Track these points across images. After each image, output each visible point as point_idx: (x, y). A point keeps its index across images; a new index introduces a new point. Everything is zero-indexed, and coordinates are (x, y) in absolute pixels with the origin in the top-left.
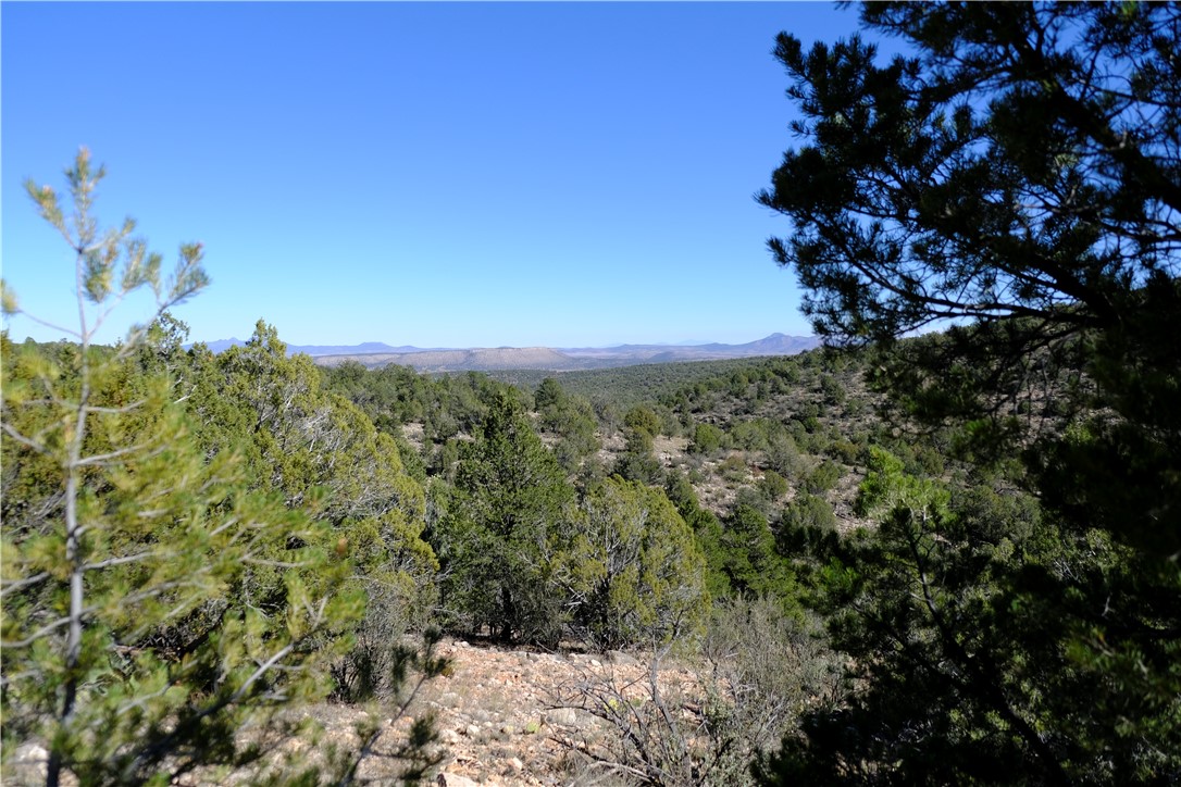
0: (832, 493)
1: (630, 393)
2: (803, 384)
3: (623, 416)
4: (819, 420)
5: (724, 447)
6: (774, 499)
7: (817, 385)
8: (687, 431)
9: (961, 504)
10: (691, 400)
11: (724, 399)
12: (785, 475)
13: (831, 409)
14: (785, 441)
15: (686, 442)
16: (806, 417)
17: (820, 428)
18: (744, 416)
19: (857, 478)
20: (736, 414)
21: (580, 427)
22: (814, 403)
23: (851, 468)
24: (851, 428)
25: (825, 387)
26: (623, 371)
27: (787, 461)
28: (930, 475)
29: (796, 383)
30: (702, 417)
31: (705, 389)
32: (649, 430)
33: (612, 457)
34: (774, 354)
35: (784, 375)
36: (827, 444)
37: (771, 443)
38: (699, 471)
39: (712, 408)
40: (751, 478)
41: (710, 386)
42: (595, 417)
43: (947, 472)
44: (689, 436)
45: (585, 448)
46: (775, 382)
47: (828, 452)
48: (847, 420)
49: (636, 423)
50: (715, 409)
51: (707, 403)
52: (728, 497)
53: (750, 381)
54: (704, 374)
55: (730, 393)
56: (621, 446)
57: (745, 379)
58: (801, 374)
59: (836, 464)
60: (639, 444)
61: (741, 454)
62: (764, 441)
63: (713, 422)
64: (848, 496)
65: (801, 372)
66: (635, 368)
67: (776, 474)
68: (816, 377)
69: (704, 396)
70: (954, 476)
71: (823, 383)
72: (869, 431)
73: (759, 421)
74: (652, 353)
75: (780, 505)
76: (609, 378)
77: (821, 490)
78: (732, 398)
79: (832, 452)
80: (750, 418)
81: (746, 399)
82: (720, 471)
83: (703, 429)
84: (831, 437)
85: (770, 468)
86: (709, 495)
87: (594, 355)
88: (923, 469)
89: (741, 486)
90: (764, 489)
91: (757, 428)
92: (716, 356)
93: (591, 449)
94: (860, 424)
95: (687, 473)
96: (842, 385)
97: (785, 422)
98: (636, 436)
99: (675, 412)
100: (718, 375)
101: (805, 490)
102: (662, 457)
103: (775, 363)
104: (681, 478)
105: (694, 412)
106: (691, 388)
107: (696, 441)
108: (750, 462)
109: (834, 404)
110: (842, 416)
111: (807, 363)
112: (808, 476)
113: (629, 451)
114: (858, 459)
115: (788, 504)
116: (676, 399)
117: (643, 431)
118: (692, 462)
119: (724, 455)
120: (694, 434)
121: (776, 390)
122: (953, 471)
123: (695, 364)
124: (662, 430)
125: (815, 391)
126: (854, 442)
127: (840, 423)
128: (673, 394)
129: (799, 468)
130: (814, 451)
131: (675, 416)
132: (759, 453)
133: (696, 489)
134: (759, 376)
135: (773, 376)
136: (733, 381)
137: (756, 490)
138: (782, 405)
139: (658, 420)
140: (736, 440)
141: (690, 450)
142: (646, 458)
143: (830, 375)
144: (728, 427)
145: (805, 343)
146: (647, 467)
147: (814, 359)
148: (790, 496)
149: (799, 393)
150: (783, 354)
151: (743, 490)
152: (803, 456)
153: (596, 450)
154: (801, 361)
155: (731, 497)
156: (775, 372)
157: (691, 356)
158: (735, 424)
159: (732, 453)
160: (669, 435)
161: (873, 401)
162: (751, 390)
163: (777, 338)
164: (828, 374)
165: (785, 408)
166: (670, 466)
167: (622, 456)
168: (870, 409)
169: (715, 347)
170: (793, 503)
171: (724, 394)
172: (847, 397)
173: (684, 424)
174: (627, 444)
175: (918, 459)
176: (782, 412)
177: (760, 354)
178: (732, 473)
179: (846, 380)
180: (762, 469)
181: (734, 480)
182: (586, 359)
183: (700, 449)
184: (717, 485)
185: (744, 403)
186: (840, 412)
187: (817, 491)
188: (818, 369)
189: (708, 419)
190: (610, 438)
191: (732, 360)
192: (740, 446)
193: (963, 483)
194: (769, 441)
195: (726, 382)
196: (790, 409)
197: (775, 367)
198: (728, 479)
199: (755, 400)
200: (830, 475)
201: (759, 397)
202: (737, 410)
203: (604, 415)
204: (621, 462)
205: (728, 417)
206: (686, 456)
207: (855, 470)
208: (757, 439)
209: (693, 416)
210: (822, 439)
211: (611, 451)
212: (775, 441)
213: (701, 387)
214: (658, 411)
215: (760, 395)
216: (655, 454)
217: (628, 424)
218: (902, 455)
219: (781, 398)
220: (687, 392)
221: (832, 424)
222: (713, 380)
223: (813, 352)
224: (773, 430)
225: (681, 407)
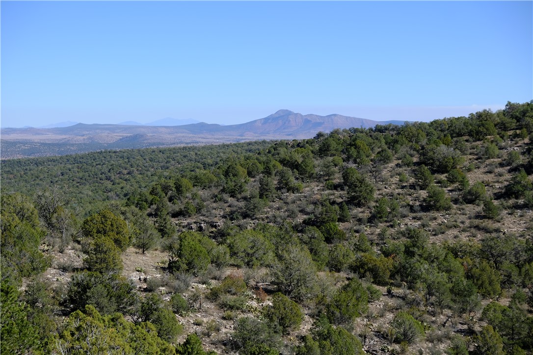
0: (359, 322)
1: (87, 190)
2: (318, 178)
3: (80, 221)
4: (341, 226)
5: (218, 263)
6: (285, 333)
7: (337, 179)
8: (166, 241)
9: (524, 334)
10: (171, 200)
11: (215, 198)
12: (298, 299)
13: (356, 211)
14: (298, 254)
15: (166, 257)
16: (323, 222)
17: (342, 236)
18: (242, 221)
19: (392, 302)
20: (232, 219)
21: (20, 237)
22: (333, 203)
23: (383, 289)
24: (381, 236)
25: (347, 182)
26: (79, 161)
27: (302, 280)
28: (484, 296)
29: (311, 176)
30: (185, 222)
31: (190, 185)
32: (117, 242)
33: (66, 278)
34: (279, 137)
35: (294, 166)
36: (353, 258)
37: (280, 258)
38: (185, 296)
39: (199, 210)
40: (254, 304)
41: (197, 181)
42: (41, 223)
43: (505, 292)
44: (170, 248)
45: (28, 266)
46: (282, 175)
47: (353, 269)
48: (376, 226)
49: (98, 232)
50: (204, 211)
51: (193, 205)
52: (224, 330)
53: (250, 174)
54: (187, 164)
55: (223, 191)
56: (79, 263)
57: (242, 171)
58: (317, 165)
59: (365, 284)
60: (103, 260)
61: (240, 273)
62: (271, 255)
63: (200, 229)
64: (380, 327)
65: (316, 162)
66: (93, 156)
67: (287, 298)
68: (336, 169)
69: (189, 195)
70: (514, 297)
71: (346, 176)
72: (404, 240)
73: (264, 229)
74: (116, 136)
75: (292, 339)
76: (57, 170)
77: (345, 319)
78: (226, 196)
79: (359, 268)
80: (250, 224)
81: (245, 198)
82: (213, 296)
83: (189, 238)
84: (358, 248)
85: (279, 290)
86: (199, 329)
87: (36, 138)
88: (475, 290)
89: (242, 316)
90: (271, 320)
91: (261, 238)
92: (203, 140)
93: (36, 267)
94: (392, 230)
95: (168, 298)
96: (369, 180)
97: (296, 228)
98: (98, 249)
99: (150, 215)
100: (205, 166)
101: (326, 320)
102: (135, 277)
103: (282, 150)
104: (161, 306)
105: (175, 215)
106: (171, 183)
107: (180, 256)
108: (252, 283)
109: (359, 205)
110: (370, 220)
111: (324, 151)
112: (328, 300)
113: (89, 269)
114: (392, 276)
115: (303, 339)
116: (150, 198)
117: (107, 243)
118: (176, 283)
119: (217, 273)
120: (177, 246)
121: (285, 186)
122: (512, 292)
123: (175, 151)
124: (134, 240)
125: (335, 187)
126: (387, 254)
127: (367, 230)
128: (146, 192)
129: (317, 290)
130: (335, 267)
131: (150, 221)
132: (264, 271)
133: (182, 321)
134: (261, 168)
135: (280, 167)
136: (226, 174)
137: (262, 321)
138: (291, 207)
139: (129, 228)
140: (234, 254)
141: (171, 268)
142: (112, 279)
143: (354, 166)
144: (221, 235)
145: (319, 124)
146: (114, 292)
147: (333, 145)
148: (305, 327)
149: (313, 189)
150: (291, 138)
151: (243, 321)
152: (322, 274)
153: (43, 269)
154: (317, 147)
155: (228, 330)
156: (283, 162)
157: (170, 140)
158: (232, 232)
159: (228, 271)
160: (143, 247)
161: (410, 200)
162: (251, 187)
163: (283, 117)
164: (352, 165)
165: (296, 210)
166: (145, 290)
167: (80, 276)
168: (405, 211)
169: (201, 127)
170: (310, 337)
171: (215, 191)
172: (376, 195)
173: (162, 231)
174: (86, 261)
175: (469, 276)
176: (292, 215)
177: (262, 138)
178: (230, 298)
179: (375, 173)
180: (268, 292)
181: (231, 308)
182: (24, 143)
183: (185, 266)
184: (210, 315)
185: (242, 204)
186: (366, 215)
187: (341, 320)
188: (339, 159)
189: (194, 226)
190: (61, 252)
191: (224, 146)
192: (239, 261)
193: (526, 306)
194: (277, 255)
195: (217, 175)
196: (302, 211)
197: (282, 155)
198: (223, 306)
199: (257, 200)
200: (357, 299)
201: (261, 196)
202: (232, 213)
203: (54, 220)
204: (78, 284)
205: (221, 223)
206: (167, 276)
207: (389, 292)
208: (261, 252)
209: (174, 221)
210: (345, 250)
211: (64, 269)
212: (286, 255)
213: (185, 182)
214: (129, 215)
215: (263, 192)
216: (124, 273)
217: (87, 233)
218: (448, 271)
219: (291, 196)
220: (166, 189)
221: (357, 231)
222: (200, 172)
223: (332, 135)
224: (282, 239)
225: (157, 209)
